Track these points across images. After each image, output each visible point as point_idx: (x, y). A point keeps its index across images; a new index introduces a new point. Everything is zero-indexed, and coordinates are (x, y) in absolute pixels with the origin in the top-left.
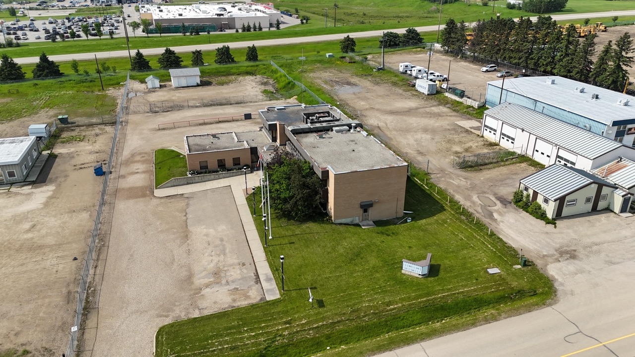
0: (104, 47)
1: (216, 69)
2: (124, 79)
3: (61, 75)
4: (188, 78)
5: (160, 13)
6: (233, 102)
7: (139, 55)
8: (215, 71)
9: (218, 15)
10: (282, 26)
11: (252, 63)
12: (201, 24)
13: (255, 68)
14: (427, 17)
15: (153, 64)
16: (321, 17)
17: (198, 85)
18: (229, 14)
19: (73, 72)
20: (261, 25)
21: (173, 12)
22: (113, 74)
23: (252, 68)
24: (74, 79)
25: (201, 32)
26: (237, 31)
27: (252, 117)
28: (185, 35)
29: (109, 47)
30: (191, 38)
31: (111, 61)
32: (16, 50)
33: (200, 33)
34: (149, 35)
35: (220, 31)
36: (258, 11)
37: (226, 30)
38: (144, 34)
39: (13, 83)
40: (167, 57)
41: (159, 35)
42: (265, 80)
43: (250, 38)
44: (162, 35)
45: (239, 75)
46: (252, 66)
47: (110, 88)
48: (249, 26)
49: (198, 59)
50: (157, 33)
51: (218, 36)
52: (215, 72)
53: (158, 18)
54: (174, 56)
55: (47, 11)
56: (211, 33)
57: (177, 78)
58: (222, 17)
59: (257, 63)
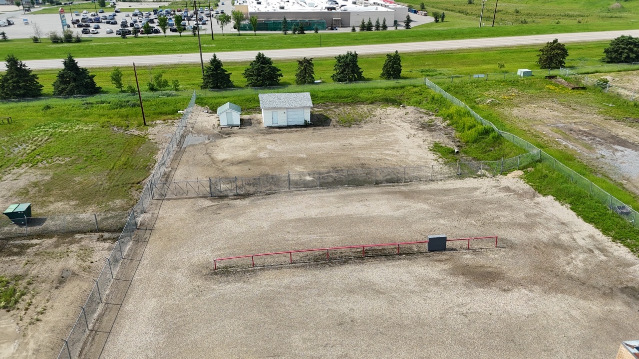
0: (179, 47)
1: (335, 91)
2: (185, 103)
3: (97, 91)
4: (291, 112)
5: (258, 6)
6: (380, 178)
7: (216, 63)
8: (333, 95)
9: (328, 9)
10: (412, 25)
11: (392, 83)
12: (307, 20)
13: (400, 92)
14: (611, 17)
15: (237, 77)
16: (459, 14)
17: (306, 125)
18: (343, 8)
19: (113, 86)
20: (386, 23)
21: (274, 4)
22: (174, 92)
23: (394, 91)
24: (108, 100)
25: (307, 30)
26: (354, 30)
27: (449, 244)
28: (285, 34)
29: (186, 47)
30: (293, 38)
31: (178, 69)
32: (72, 47)
33: (305, 32)
34: (241, 32)
35: (330, 29)
36: (378, 5)
37: (338, 29)
38: (236, 31)
39: (19, 101)
40: (258, 69)
41: (253, 32)
42: (426, 119)
43: (375, 40)
44: (257, 32)
45: (372, 103)
46: (394, 88)
47: (158, 122)
48: (370, 23)
49: (306, 72)
50: (251, 30)
51: (329, 36)
52: (333, 98)
53: (254, 11)
54: (270, 67)
55: (140, 3)
56: (319, 32)
57: (270, 112)
58: (333, 11)
59: (402, 82)
